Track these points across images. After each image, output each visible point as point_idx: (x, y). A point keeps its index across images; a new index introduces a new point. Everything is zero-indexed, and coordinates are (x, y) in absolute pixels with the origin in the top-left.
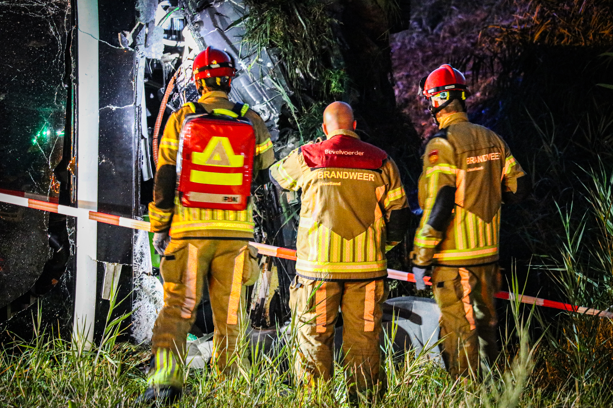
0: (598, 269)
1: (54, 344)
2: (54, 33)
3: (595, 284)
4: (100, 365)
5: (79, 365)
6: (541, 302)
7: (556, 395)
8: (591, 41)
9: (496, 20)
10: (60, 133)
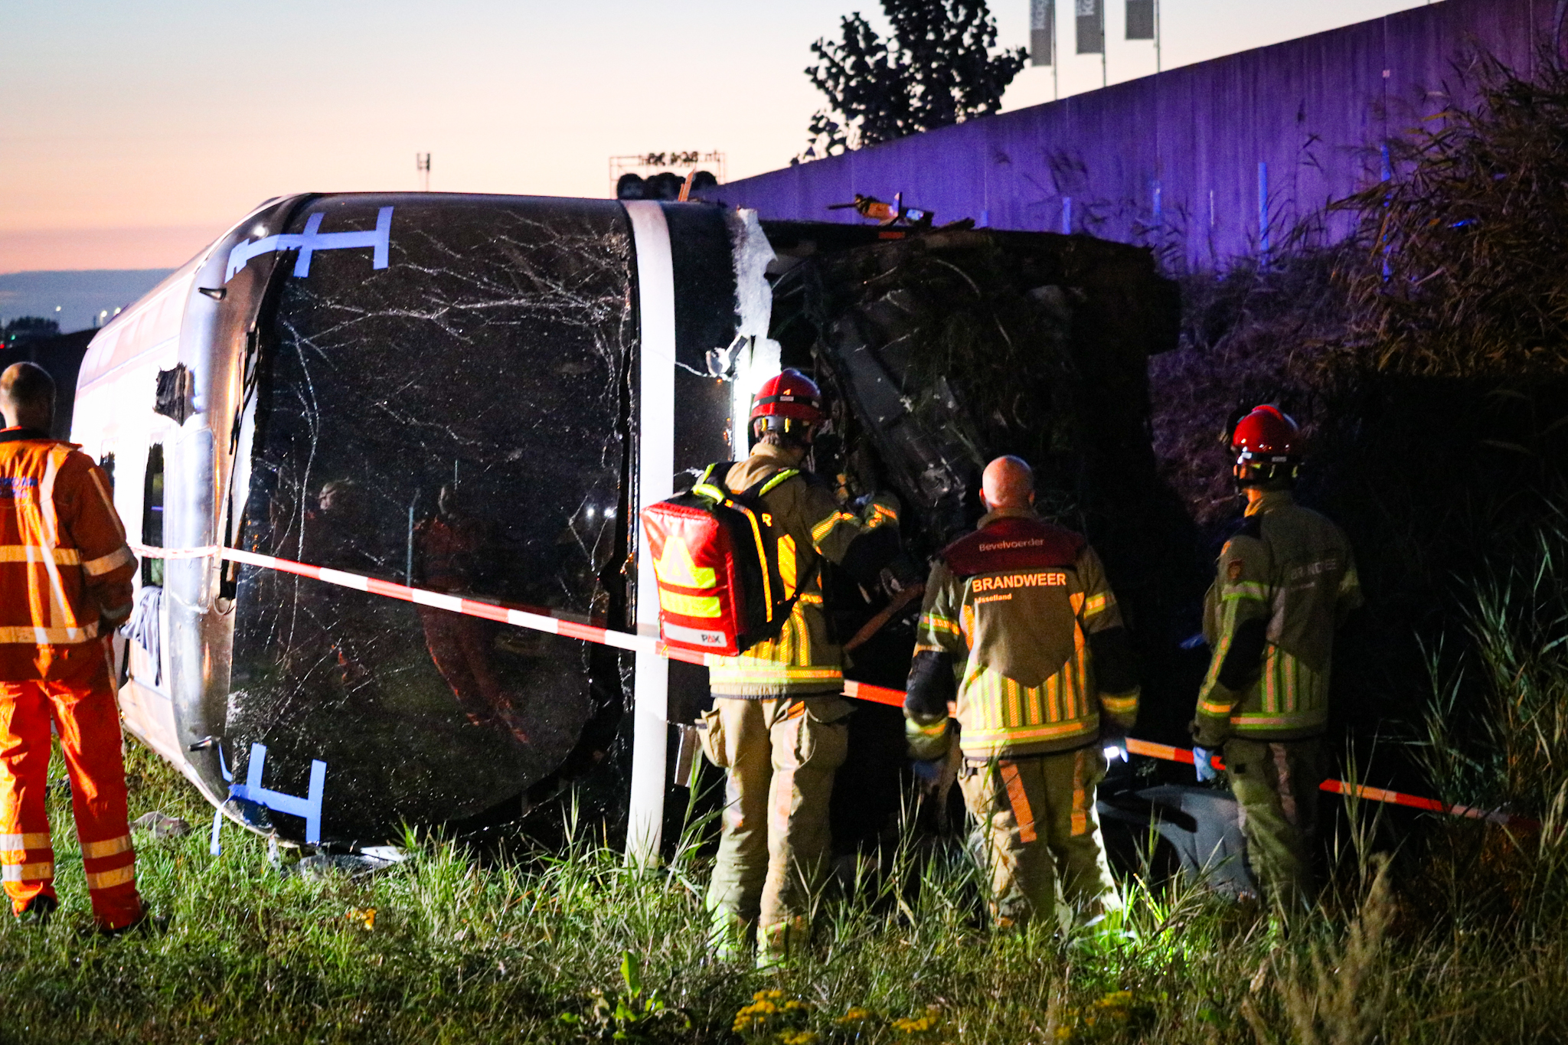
0: (1484, 744)
1: (597, 855)
2: (602, 351)
3: (1480, 769)
4: (671, 891)
5: (639, 894)
6: (1391, 797)
7: (1416, 951)
8: (1471, 369)
9: (1315, 332)
10: (610, 513)
